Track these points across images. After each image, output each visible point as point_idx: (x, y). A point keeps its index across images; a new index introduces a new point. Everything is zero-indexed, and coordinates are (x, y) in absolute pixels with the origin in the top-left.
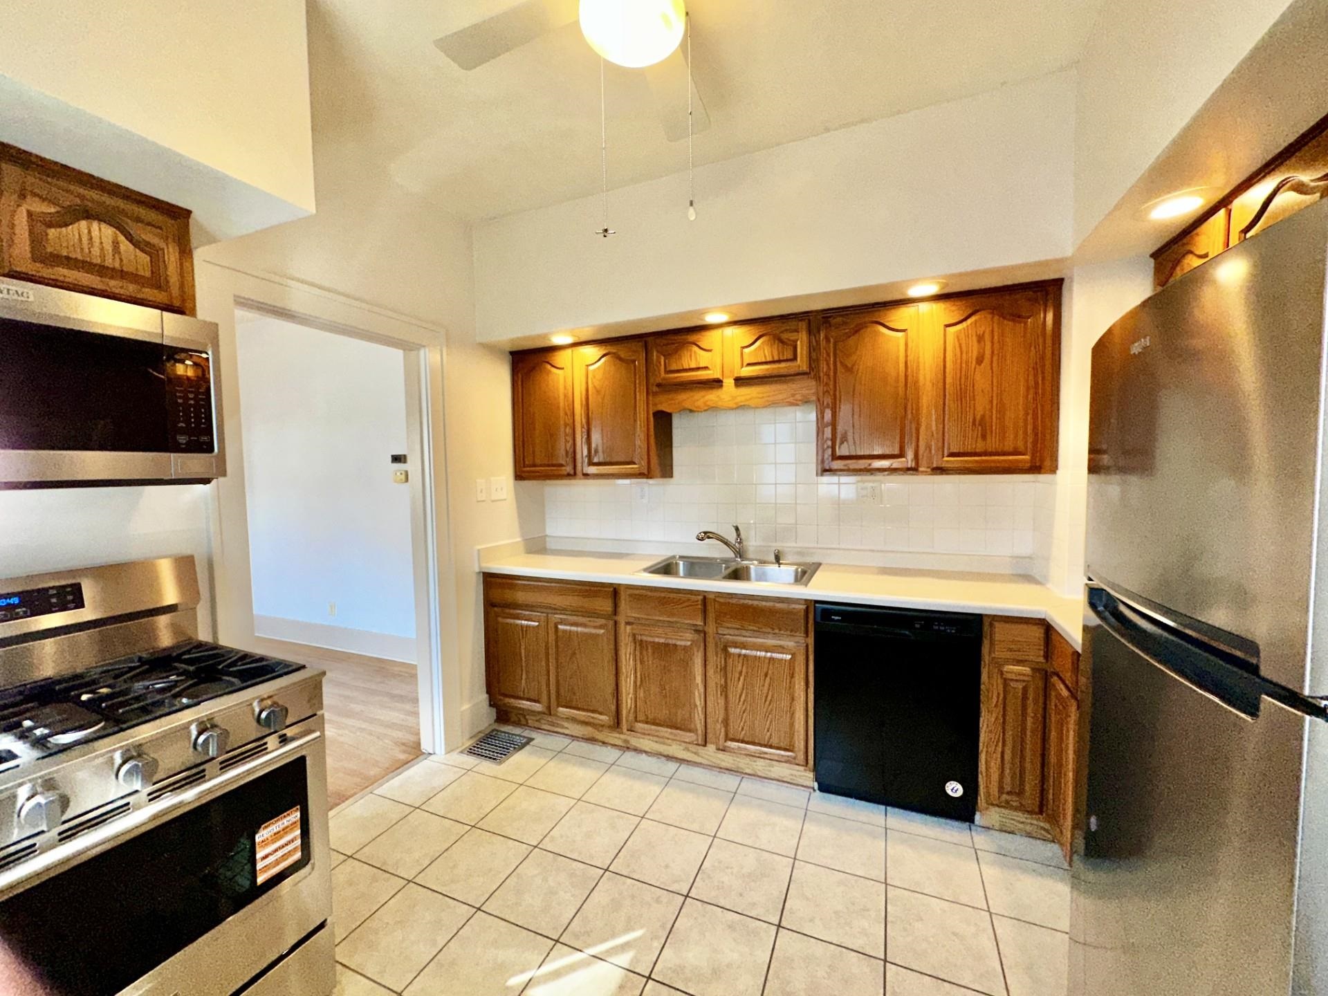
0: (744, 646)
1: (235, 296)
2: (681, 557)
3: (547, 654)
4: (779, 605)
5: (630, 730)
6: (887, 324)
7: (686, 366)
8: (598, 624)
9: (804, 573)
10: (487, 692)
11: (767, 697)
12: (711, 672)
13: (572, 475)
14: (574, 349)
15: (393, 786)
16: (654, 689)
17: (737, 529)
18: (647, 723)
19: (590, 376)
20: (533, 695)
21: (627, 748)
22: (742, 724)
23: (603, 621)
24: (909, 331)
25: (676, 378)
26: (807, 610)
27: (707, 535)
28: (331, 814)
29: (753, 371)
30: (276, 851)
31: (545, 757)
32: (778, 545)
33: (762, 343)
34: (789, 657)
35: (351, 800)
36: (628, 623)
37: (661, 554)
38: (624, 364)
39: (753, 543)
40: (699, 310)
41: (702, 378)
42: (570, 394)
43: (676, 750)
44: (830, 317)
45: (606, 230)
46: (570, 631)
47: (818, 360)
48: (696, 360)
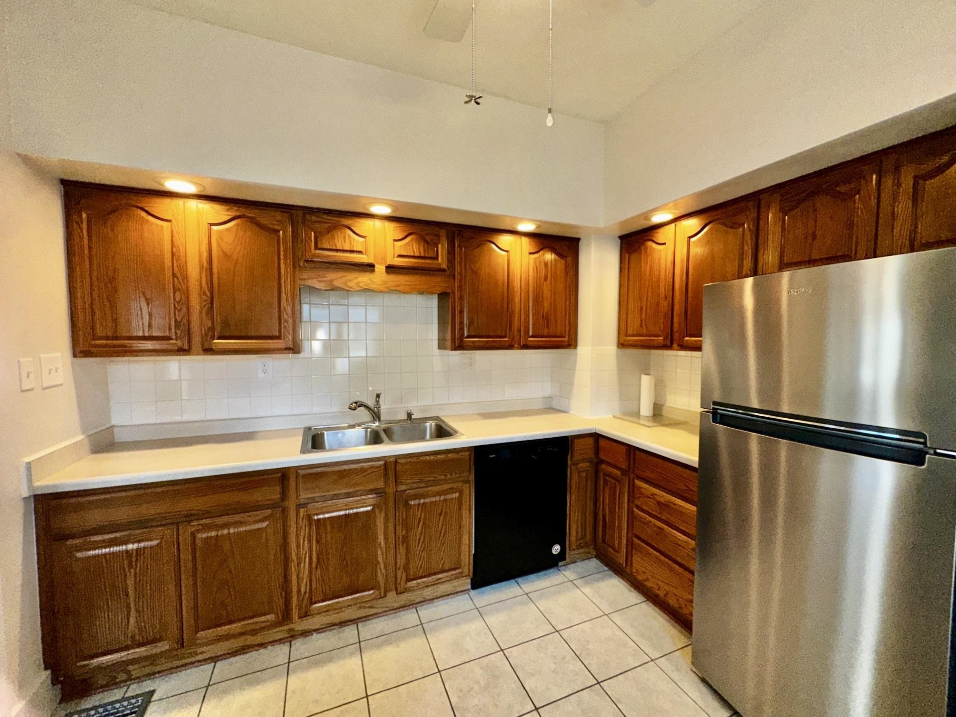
0: (422, 496)
5: (302, 615)
6: (498, 244)
7: (339, 247)
8: (261, 517)
10: (48, 667)
11: (441, 533)
13: (187, 350)
14: (188, 200)
16: (333, 563)
17: (378, 396)
19: (214, 237)
20: (152, 635)
21: (292, 637)
22: (420, 563)
24: (510, 253)
25: (329, 256)
26: (471, 454)
27: (356, 405)
29: (402, 262)
31: (193, 703)
33: (411, 240)
34: (457, 495)
36: (299, 506)
38: (264, 232)
41: (356, 260)
47: (453, 261)
48: (351, 244)
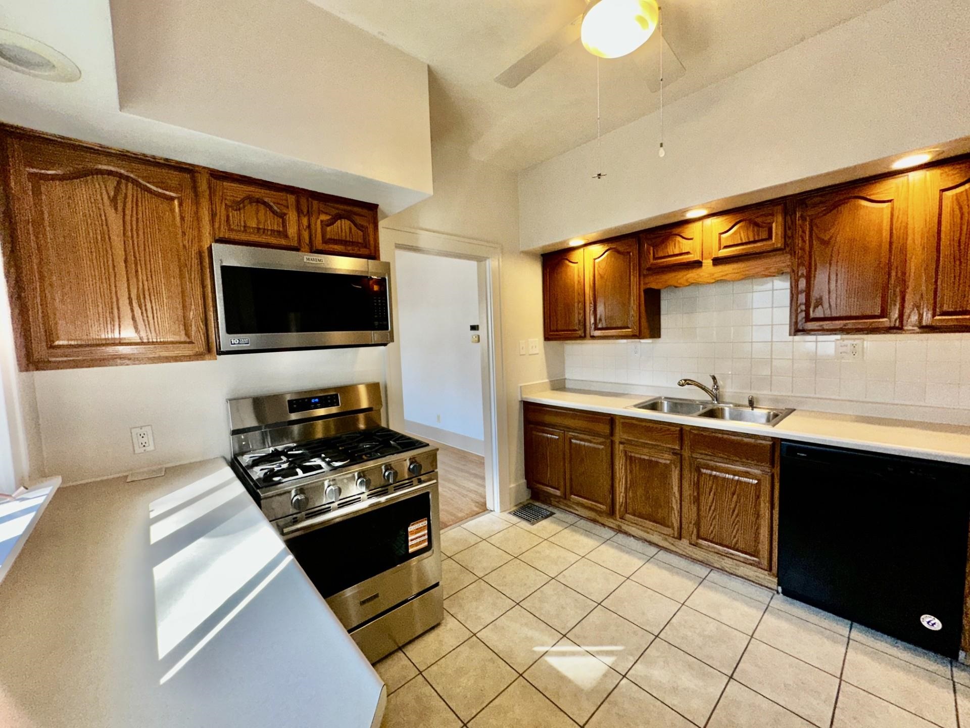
0: (713, 469)
1: (396, 244)
2: (666, 398)
3: (564, 459)
4: (746, 440)
5: (622, 518)
6: (868, 197)
7: (671, 253)
8: (599, 441)
9: (776, 416)
10: (526, 479)
11: (734, 511)
12: (686, 485)
13: (583, 337)
14: (585, 248)
15: (471, 524)
16: (640, 492)
17: (714, 378)
18: (634, 515)
19: (596, 266)
20: (556, 485)
21: (619, 531)
22: (712, 528)
23: (601, 440)
24: (895, 201)
25: (664, 262)
26: (773, 446)
27: (687, 382)
28: (442, 532)
29: (729, 252)
30: (417, 538)
31: (562, 526)
32: (754, 393)
33: (740, 227)
34: (756, 482)
35: (449, 528)
36: (621, 443)
37: (649, 395)
38: (622, 256)
39: (729, 390)
40: (680, 210)
41: (685, 261)
42: (582, 280)
43: (655, 538)
44: (805, 199)
45: (600, 175)
46: (580, 444)
47: (792, 237)
48: (679, 247)
